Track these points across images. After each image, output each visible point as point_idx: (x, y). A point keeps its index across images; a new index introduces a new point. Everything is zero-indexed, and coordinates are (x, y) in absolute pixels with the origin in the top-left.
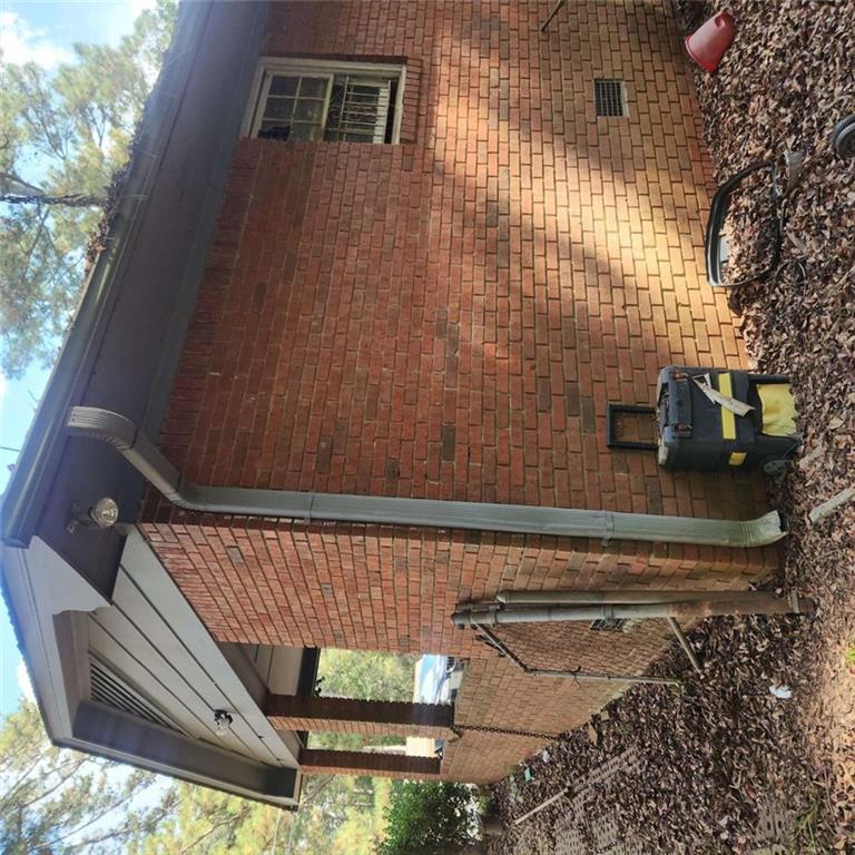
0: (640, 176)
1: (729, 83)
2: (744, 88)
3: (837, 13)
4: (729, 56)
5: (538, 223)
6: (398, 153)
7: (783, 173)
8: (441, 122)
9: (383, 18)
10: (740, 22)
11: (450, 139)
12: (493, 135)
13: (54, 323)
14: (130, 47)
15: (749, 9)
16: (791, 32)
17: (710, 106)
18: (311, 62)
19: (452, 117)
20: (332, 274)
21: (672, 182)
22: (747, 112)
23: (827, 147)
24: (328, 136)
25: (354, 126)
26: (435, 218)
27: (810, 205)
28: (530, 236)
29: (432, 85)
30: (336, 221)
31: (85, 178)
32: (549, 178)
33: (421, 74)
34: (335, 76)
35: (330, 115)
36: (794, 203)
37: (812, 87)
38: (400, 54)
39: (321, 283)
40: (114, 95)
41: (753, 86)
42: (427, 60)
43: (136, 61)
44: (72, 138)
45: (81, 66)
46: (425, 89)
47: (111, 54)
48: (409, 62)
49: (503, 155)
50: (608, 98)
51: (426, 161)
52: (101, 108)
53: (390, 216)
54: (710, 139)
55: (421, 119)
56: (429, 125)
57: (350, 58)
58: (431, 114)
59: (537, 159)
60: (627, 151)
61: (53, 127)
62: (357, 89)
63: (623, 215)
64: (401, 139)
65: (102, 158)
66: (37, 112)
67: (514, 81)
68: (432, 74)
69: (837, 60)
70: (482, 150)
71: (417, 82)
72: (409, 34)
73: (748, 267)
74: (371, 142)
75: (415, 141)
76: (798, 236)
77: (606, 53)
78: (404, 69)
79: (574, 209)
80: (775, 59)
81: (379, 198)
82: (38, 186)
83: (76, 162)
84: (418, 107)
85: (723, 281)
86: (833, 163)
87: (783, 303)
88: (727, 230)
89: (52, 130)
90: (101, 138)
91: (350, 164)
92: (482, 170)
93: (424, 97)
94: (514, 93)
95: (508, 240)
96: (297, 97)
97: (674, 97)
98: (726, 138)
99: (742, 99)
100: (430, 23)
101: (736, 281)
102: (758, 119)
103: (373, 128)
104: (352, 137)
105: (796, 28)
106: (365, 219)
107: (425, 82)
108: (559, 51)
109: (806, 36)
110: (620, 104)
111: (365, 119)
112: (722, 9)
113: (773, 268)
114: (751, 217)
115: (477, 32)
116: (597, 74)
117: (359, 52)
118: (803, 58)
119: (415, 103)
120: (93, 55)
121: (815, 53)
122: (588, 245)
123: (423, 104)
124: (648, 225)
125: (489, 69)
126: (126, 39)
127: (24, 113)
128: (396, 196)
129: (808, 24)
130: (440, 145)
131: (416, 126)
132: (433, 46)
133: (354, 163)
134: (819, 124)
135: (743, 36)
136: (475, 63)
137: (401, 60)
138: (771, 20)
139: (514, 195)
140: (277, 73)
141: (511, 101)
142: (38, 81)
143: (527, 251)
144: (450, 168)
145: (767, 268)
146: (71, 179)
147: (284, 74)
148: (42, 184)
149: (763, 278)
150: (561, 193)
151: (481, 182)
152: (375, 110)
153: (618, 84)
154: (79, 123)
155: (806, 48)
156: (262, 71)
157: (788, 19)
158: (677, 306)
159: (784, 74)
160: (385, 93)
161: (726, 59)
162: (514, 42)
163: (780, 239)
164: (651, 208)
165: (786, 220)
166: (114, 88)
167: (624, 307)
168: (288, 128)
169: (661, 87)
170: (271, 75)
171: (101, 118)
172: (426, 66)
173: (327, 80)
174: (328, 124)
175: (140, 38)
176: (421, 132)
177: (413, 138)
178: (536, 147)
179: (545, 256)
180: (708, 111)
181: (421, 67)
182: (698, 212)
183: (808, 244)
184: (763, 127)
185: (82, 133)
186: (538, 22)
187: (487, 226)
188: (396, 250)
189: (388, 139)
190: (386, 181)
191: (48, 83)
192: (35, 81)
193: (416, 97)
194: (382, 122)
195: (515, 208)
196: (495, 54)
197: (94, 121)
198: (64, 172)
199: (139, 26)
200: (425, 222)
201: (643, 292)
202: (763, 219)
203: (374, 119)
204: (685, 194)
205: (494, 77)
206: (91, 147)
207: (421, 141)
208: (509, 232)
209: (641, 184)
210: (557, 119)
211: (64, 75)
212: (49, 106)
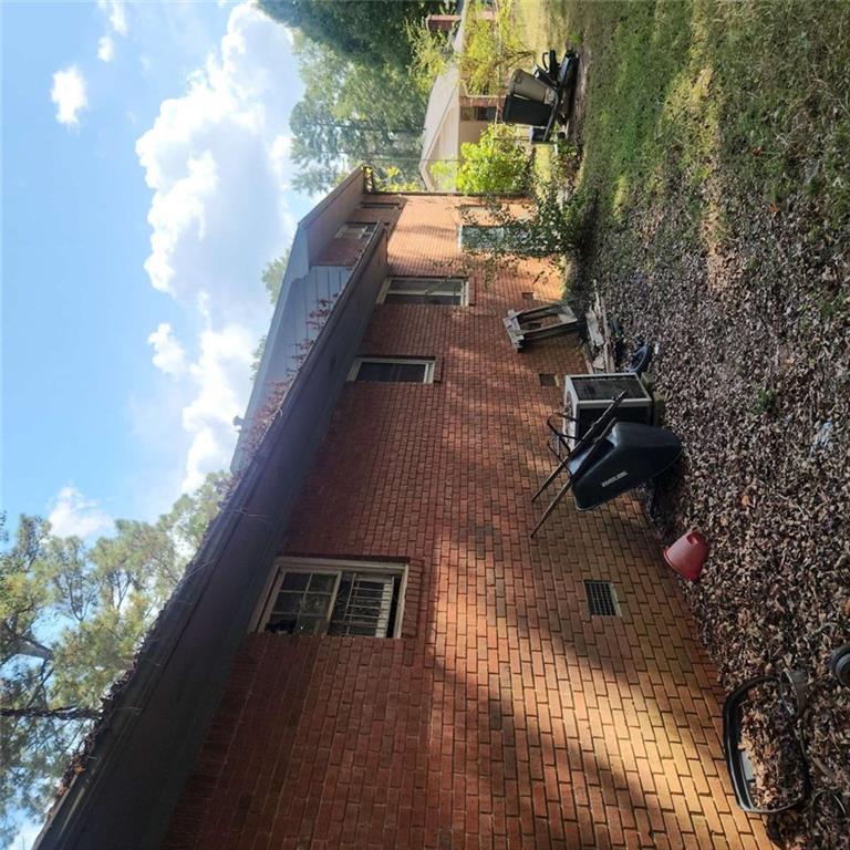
0: (642, 677)
1: (713, 593)
2: (729, 600)
3: (799, 546)
4: (707, 568)
5: (545, 726)
6: (399, 646)
7: (790, 691)
8: (441, 618)
9: (389, 524)
10: (711, 541)
11: (451, 635)
12: (492, 632)
13: (24, 794)
14: (166, 523)
15: (717, 531)
16: (760, 557)
17: (699, 610)
18: (322, 561)
19: (452, 613)
20: (324, 784)
21: (677, 685)
22: (737, 622)
23: (827, 672)
24: (333, 629)
25: (357, 618)
26: (437, 718)
27: (828, 730)
28: (536, 742)
29: (433, 581)
30: (333, 720)
31: (97, 640)
32: (551, 676)
33: (422, 573)
34: (344, 573)
35: (336, 608)
36: (809, 724)
37: (795, 609)
38: (403, 555)
39: (312, 795)
40: (143, 564)
41: (736, 599)
42: (427, 560)
43: (168, 533)
44: (94, 601)
45: (118, 538)
46: (426, 587)
47: (147, 528)
48: (412, 562)
49: (503, 651)
50: (599, 598)
51: (427, 656)
52: (128, 574)
53: (389, 715)
54: (705, 642)
55: (423, 615)
56: (430, 620)
57: (358, 558)
58: (431, 611)
59: (536, 656)
60: (625, 650)
61: (79, 591)
62: (363, 584)
63: (632, 721)
64: (402, 634)
65: (117, 619)
66: (68, 578)
67: (508, 580)
68: (432, 573)
69: (813, 589)
70: (482, 647)
71: (419, 581)
72: (412, 537)
73: (780, 792)
74: (374, 635)
75: (417, 636)
76: (823, 762)
77: (592, 557)
78: (407, 568)
79: (580, 712)
80: (752, 579)
81: (379, 695)
82: (49, 647)
83: (91, 624)
84: (420, 603)
85: (755, 805)
86: (839, 688)
87: (829, 841)
88: (746, 744)
89: (77, 593)
90: (121, 599)
91: (352, 658)
92: (483, 667)
93: (426, 593)
94: (509, 590)
95: (514, 746)
96: (306, 592)
97: (662, 599)
98: (721, 643)
99: (729, 609)
100: (430, 529)
101: (770, 807)
102: (750, 630)
103: (376, 621)
104: (355, 630)
105: (765, 554)
106: (363, 720)
107: (426, 580)
108: (548, 554)
109: (777, 562)
110: (611, 604)
111: (368, 612)
112: (692, 527)
113: (807, 796)
114: (768, 733)
115: (473, 537)
116: (586, 576)
117: (366, 553)
118: (778, 581)
119: (417, 599)
120: (131, 531)
121: (789, 578)
122: (600, 753)
123: (424, 601)
124: (660, 732)
125: (484, 569)
126: (164, 518)
127: (56, 580)
128: (396, 692)
129: (775, 552)
130: (441, 640)
131: (418, 623)
132: (433, 548)
133: (355, 658)
134: (813, 646)
135: (716, 553)
136: (472, 563)
137: (405, 560)
138: (739, 543)
139: (517, 694)
140: (289, 570)
141: (507, 599)
142: (76, 551)
143: (535, 760)
144: (450, 665)
145: (800, 795)
146: (83, 640)
147: (296, 571)
148: (54, 646)
149: (799, 807)
150: (566, 693)
151: (483, 679)
152: (379, 604)
153: (607, 585)
154: (104, 588)
155: (779, 573)
156: (277, 567)
157: (755, 544)
158: (710, 834)
159: (765, 593)
160: (388, 589)
161: (705, 571)
162: (506, 546)
163: (806, 764)
164: (661, 713)
165: (807, 742)
166: (144, 557)
167: (651, 834)
168: (295, 621)
169: (649, 590)
170: (284, 571)
171: (126, 582)
172: (427, 565)
173: (336, 576)
174: (333, 618)
175: (176, 516)
176: (422, 626)
177: (414, 633)
178: (535, 645)
179: (555, 765)
180: (698, 614)
181: (423, 566)
182: (710, 719)
183: (839, 774)
184: (756, 640)
185: (105, 596)
186: (527, 529)
187: (490, 729)
188: (395, 754)
189: (390, 633)
190: (387, 677)
191: (85, 553)
192: (74, 551)
193: (417, 593)
194: (385, 616)
195: (518, 708)
196: (489, 557)
197: (118, 585)
198: (78, 633)
199: (177, 507)
200: (426, 722)
201: (668, 814)
202: (782, 738)
203: (377, 613)
204: (693, 699)
205: (490, 576)
206: (109, 611)
207: (422, 634)
208: (514, 736)
209: (645, 686)
210: (552, 618)
211: (101, 546)
212: (81, 572)
